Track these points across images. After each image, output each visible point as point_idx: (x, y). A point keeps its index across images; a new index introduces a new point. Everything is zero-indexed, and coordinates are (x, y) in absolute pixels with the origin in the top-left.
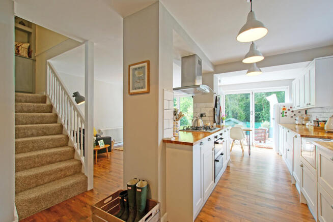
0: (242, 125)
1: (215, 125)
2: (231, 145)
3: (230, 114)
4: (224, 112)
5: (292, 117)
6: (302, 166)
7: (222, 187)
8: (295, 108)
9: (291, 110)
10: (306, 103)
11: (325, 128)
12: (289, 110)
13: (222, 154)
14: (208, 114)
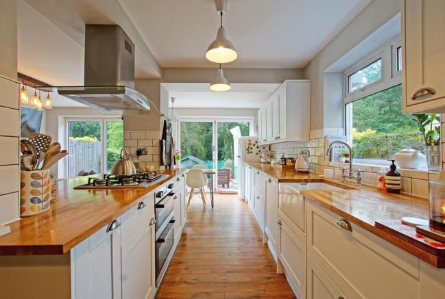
0: (203, 166)
1: (163, 168)
2: (187, 198)
3: (189, 150)
4: (180, 148)
5: (257, 154)
6: (280, 224)
7: (172, 283)
8: (262, 143)
9: (256, 145)
10: (275, 136)
11: (296, 167)
12: (254, 145)
13: (172, 221)
14: (150, 151)
